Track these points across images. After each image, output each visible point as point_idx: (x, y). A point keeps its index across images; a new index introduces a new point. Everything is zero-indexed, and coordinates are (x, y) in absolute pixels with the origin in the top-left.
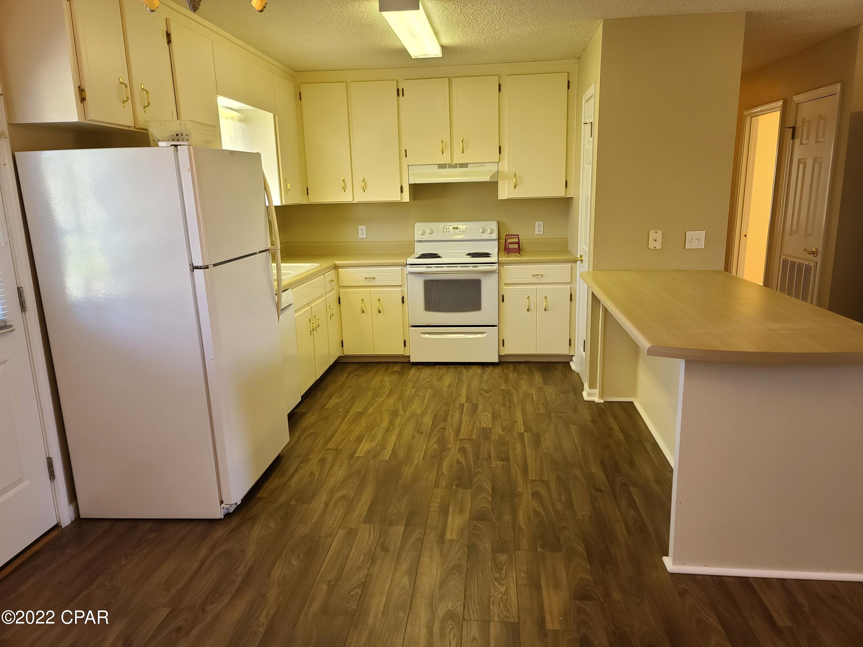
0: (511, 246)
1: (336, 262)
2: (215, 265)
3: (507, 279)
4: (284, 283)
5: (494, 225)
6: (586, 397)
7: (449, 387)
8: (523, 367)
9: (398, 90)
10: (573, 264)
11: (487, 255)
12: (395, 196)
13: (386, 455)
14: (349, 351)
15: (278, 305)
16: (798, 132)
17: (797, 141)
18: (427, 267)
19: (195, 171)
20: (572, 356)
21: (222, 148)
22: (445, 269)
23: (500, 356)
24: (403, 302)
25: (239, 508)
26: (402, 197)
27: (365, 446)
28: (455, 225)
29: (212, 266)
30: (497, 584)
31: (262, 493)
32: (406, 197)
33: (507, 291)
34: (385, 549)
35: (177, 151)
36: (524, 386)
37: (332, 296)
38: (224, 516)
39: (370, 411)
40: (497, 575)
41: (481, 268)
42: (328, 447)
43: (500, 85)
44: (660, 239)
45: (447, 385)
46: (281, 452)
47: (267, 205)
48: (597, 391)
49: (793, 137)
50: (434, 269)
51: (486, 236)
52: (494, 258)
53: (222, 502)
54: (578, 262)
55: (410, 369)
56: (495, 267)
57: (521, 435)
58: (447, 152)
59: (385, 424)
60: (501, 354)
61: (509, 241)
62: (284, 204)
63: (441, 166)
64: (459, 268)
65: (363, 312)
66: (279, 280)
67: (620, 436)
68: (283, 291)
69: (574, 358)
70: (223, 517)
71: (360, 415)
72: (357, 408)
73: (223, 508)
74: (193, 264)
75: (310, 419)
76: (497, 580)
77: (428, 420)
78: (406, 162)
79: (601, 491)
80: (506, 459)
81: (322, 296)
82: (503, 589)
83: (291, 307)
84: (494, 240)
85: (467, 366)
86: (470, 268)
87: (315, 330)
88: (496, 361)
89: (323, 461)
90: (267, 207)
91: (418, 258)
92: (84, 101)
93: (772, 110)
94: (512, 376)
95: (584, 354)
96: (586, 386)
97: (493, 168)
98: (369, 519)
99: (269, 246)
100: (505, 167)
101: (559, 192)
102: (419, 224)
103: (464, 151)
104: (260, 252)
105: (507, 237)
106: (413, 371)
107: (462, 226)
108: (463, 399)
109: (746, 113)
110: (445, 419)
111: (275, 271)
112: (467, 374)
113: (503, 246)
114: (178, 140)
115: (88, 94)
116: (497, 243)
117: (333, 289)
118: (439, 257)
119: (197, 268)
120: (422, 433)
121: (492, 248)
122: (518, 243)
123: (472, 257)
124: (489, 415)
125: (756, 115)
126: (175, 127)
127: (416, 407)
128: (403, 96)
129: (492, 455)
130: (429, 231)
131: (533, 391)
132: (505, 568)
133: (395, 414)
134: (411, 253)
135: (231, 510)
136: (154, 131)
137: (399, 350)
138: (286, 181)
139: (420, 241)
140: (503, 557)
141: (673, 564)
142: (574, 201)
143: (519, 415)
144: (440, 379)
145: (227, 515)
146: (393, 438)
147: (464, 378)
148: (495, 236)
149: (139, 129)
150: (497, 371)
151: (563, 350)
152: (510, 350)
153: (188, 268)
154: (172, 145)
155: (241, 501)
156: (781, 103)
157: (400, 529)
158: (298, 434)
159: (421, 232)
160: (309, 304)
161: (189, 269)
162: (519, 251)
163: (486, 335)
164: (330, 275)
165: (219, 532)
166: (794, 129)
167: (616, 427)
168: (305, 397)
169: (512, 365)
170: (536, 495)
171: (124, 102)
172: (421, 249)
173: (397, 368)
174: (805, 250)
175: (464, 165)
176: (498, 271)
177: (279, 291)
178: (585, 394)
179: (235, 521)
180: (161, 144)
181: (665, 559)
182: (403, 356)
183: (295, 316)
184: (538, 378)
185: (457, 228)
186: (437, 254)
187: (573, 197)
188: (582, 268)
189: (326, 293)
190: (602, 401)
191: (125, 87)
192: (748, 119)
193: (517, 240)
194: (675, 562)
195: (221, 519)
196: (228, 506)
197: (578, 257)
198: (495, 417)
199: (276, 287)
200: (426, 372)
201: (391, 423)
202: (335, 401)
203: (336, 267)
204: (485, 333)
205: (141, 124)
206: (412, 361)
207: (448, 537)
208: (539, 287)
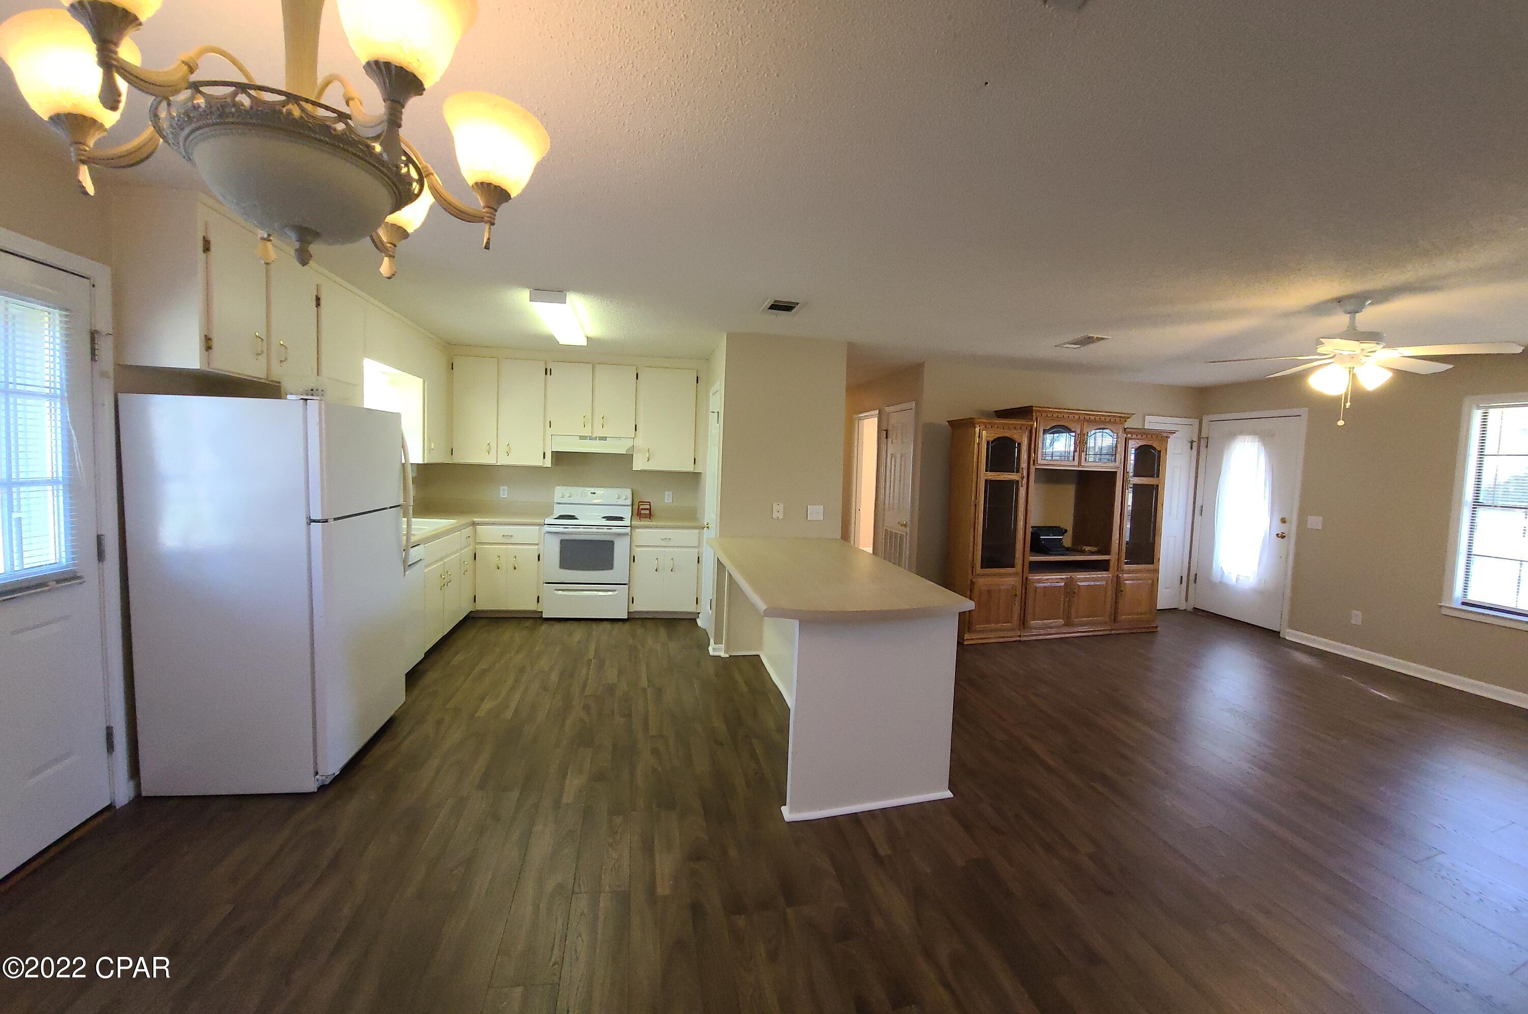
0: (643, 512)
1: (475, 520)
2: (335, 519)
3: (637, 541)
4: (413, 539)
5: (628, 492)
6: (711, 653)
7: (579, 642)
8: (649, 624)
9: (546, 369)
10: (701, 530)
11: (621, 519)
12: (538, 461)
13: (509, 714)
14: (482, 605)
15: (405, 561)
16: (890, 433)
17: (890, 440)
18: (564, 528)
19: (324, 426)
20: (699, 613)
21: (363, 405)
22: (581, 530)
23: (629, 612)
24: (539, 560)
25: (336, 779)
26: (544, 463)
27: (487, 705)
28: (593, 490)
29: (333, 520)
30: (610, 850)
31: (368, 761)
32: (548, 463)
33: (637, 551)
34: (496, 818)
35: (307, 404)
36: (650, 641)
37: (467, 552)
38: (318, 789)
39: (497, 666)
40: (611, 840)
41: (615, 530)
42: (448, 706)
43: (637, 374)
44: (782, 510)
45: (577, 640)
46: (394, 714)
47: (403, 461)
48: (723, 646)
49: (887, 438)
50: (570, 530)
51: (621, 502)
52: (627, 522)
53: (317, 773)
54: (705, 529)
55: (541, 625)
56: (628, 530)
57: (644, 690)
58: (589, 426)
59: (510, 681)
60: (629, 611)
61: (641, 507)
62: (426, 462)
63: (582, 438)
64: (594, 530)
65: (499, 569)
66: (408, 535)
67: (744, 688)
68: (412, 547)
69: (700, 615)
70: (316, 790)
71: (484, 672)
72: (483, 665)
73: (318, 780)
74: (310, 517)
75: (432, 676)
76: (611, 845)
77: (554, 677)
78: (549, 431)
79: (722, 744)
80: (629, 716)
81: (457, 551)
82: (615, 855)
83: (422, 562)
84: (628, 505)
85: (597, 622)
86: (605, 530)
87: (446, 585)
88: (626, 617)
89: (440, 722)
90: (403, 464)
91: (556, 519)
92: (210, 350)
93: (872, 416)
94: (640, 631)
95: (710, 612)
96: (712, 641)
97: (629, 443)
98: (482, 786)
99: (401, 502)
100: (640, 442)
101: (690, 468)
102: (559, 487)
103: (604, 427)
104: (391, 507)
105: (640, 503)
106: (544, 627)
107: (600, 491)
108: (591, 655)
109: (855, 416)
110: (572, 675)
111: (405, 526)
112: (596, 629)
113: (636, 511)
114: (312, 395)
115: (215, 344)
116: (630, 508)
117: (469, 545)
118: (576, 519)
119: (315, 521)
120: (548, 690)
121: (626, 513)
122: (650, 509)
123: (607, 520)
124: (615, 671)
125: (860, 419)
126: (311, 383)
127: (544, 663)
128: (551, 374)
129: (615, 711)
130: (568, 495)
131: (658, 647)
132: (620, 830)
133: (522, 670)
134: (549, 513)
135: (327, 782)
136: (286, 385)
137: (531, 606)
138: (430, 441)
139: (560, 503)
140: (618, 820)
141: (790, 813)
142: (703, 476)
143: (643, 669)
144: (570, 634)
145: (323, 788)
146: (517, 697)
147: (594, 632)
148: (629, 502)
149: (270, 381)
150: (627, 626)
151: (691, 608)
152: (638, 607)
153: (304, 521)
154: (302, 399)
155: (340, 772)
156: (877, 412)
157: (515, 795)
158: (416, 692)
159: (561, 495)
160: (442, 559)
161: (305, 523)
162: (650, 516)
163: (617, 592)
164: (468, 531)
165: (311, 808)
166: (887, 431)
167: (740, 679)
168: (428, 654)
169: (640, 621)
170: (655, 752)
171: (258, 354)
172: (559, 510)
173: (528, 624)
174: (898, 523)
175: (605, 438)
176: (630, 534)
177: (407, 547)
178: (710, 649)
179: (331, 793)
180: (289, 397)
181: (783, 808)
182: (536, 612)
183: (425, 571)
184: (663, 633)
185: (594, 493)
186: (574, 516)
187: (701, 473)
188: (711, 534)
189: (462, 549)
190: (728, 656)
191: (261, 341)
192: (857, 423)
193: (648, 507)
194: (791, 811)
195: (314, 792)
196: (324, 778)
197: (705, 524)
198: (620, 673)
199: (405, 542)
200: (558, 627)
201: (517, 680)
202: (459, 658)
203: (474, 524)
204: (615, 591)
205: (275, 376)
206: (544, 616)
207: (565, 800)
208: (666, 549)
